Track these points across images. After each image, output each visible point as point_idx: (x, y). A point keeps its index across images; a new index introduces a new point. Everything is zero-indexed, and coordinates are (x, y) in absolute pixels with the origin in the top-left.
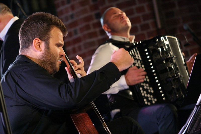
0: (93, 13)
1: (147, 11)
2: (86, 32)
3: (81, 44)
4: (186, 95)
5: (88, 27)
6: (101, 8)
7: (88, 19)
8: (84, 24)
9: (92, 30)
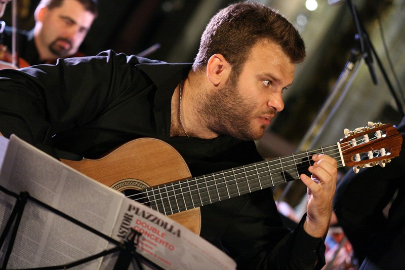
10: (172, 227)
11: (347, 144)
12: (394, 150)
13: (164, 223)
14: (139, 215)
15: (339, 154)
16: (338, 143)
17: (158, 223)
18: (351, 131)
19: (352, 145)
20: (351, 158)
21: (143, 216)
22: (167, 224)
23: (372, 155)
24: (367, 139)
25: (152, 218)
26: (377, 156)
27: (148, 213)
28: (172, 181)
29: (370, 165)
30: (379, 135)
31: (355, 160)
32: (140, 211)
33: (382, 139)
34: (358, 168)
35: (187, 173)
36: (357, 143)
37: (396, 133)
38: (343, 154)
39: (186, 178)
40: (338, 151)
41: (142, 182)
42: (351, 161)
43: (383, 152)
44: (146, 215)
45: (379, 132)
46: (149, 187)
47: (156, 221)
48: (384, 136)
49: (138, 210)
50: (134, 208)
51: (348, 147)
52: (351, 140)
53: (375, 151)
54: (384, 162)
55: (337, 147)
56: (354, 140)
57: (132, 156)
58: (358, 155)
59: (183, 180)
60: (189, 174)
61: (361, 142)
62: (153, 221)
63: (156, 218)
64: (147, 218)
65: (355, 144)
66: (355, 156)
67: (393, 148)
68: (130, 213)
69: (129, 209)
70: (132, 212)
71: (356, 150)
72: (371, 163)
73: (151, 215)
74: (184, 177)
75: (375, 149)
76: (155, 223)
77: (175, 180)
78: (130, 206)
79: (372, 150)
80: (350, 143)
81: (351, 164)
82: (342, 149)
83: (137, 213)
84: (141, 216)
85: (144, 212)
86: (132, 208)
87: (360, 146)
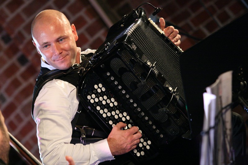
0: (15, 59)
1: (90, 21)
2: (17, 92)
3: (18, 111)
4: (191, 120)
5: (16, 84)
6: (21, 47)
7: (11, 71)
8: (9, 81)
9: (24, 85)
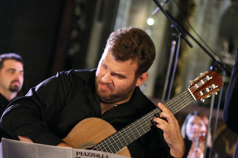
10: (103, 155)
11: (193, 88)
12: (219, 83)
13: (98, 155)
14: (83, 155)
15: (191, 95)
16: (188, 89)
17: (94, 156)
18: (193, 81)
19: (196, 88)
20: (198, 94)
21: (86, 155)
22: (99, 155)
23: (209, 90)
24: (203, 82)
25: (90, 155)
26: (211, 89)
27: (87, 153)
28: (107, 137)
29: (209, 95)
30: (208, 78)
31: (200, 95)
32: (83, 153)
33: (211, 80)
34: (203, 99)
35: (114, 131)
36: (198, 86)
37: (217, 74)
38: (193, 94)
39: (114, 133)
40: (190, 93)
41: (91, 143)
42: (198, 96)
43: (214, 86)
44: (87, 154)
45: (208, 77)
46: (96, 144)
47: (93, 155)
48: (211, 78)
49: (82, 153)
50: (79, 153)
51: (194, 89)
52: (194, 85)
53: (209, 87)
54: (216, 91)
55: (188, 91)
56: (196, 84)
57: (82, 130)
58: (201, 92)
59: (113, 135)
60: (115, 131)
61: (200, 84)
62: (91, 156)
63: (93, 154)
64: (88, 155)
65: (197, 87)
66: (200, 93)
67: (218, 83)
68: (78, 156)
69: (77, 154)
70: (79, 155)
71: (199, 90)
72: (210, 94)
73: (89, 153)
74: (113, 133)
75: (209, 86)
76: (93, 157)
77: (109, 136)
78: (77, 153)
79: (207, 87)
80: (194, 87)
81: (199, 98)
82: (192, 91)
83: (82, 155)
84: (84, 156)
85: (85, 153)
86: (78, 153)
87: (200, 86)
